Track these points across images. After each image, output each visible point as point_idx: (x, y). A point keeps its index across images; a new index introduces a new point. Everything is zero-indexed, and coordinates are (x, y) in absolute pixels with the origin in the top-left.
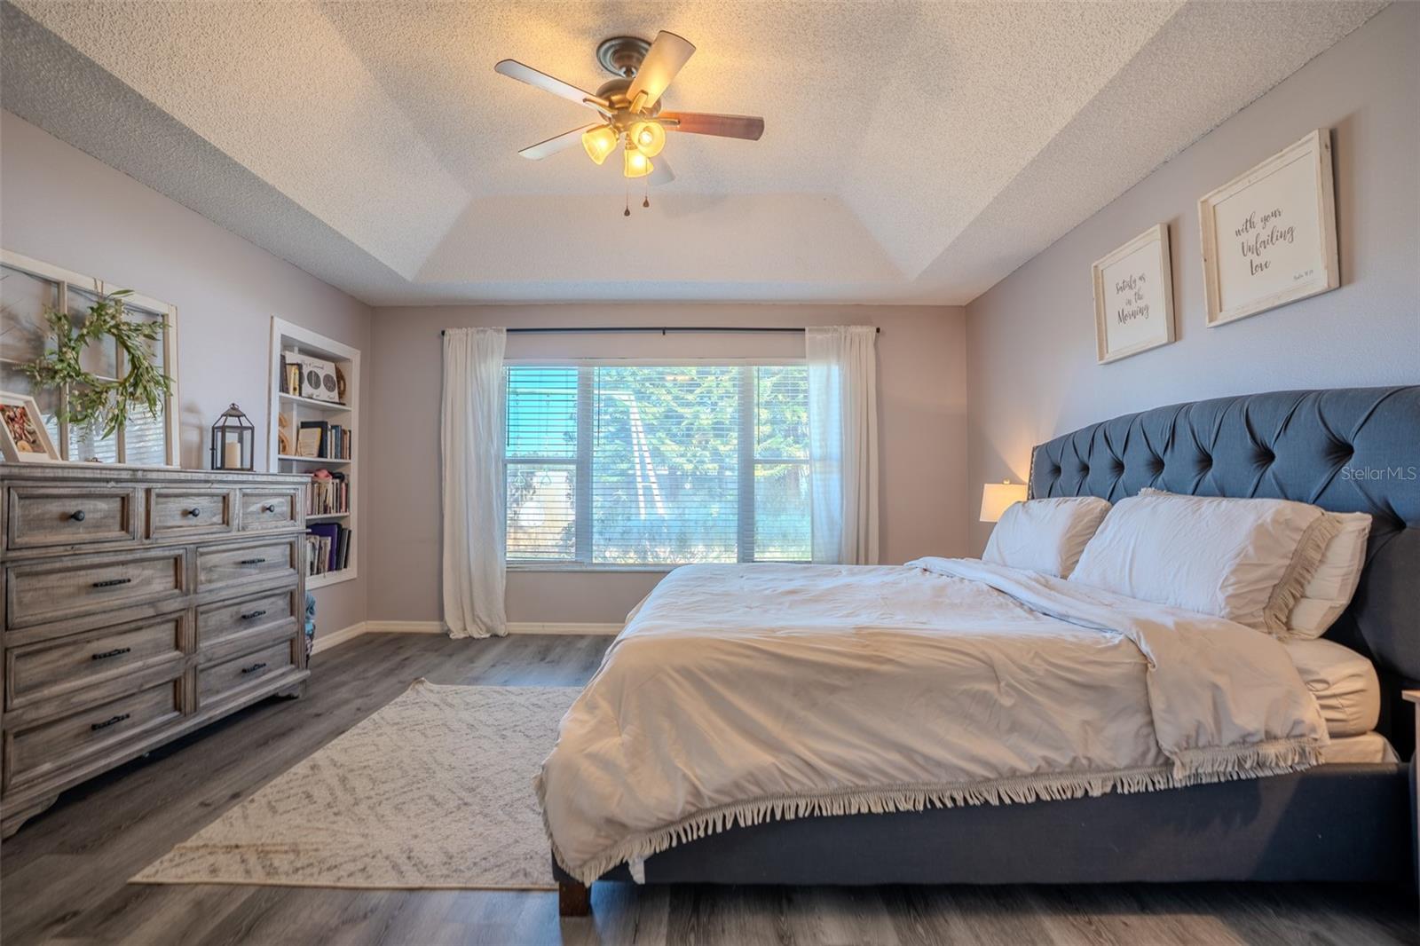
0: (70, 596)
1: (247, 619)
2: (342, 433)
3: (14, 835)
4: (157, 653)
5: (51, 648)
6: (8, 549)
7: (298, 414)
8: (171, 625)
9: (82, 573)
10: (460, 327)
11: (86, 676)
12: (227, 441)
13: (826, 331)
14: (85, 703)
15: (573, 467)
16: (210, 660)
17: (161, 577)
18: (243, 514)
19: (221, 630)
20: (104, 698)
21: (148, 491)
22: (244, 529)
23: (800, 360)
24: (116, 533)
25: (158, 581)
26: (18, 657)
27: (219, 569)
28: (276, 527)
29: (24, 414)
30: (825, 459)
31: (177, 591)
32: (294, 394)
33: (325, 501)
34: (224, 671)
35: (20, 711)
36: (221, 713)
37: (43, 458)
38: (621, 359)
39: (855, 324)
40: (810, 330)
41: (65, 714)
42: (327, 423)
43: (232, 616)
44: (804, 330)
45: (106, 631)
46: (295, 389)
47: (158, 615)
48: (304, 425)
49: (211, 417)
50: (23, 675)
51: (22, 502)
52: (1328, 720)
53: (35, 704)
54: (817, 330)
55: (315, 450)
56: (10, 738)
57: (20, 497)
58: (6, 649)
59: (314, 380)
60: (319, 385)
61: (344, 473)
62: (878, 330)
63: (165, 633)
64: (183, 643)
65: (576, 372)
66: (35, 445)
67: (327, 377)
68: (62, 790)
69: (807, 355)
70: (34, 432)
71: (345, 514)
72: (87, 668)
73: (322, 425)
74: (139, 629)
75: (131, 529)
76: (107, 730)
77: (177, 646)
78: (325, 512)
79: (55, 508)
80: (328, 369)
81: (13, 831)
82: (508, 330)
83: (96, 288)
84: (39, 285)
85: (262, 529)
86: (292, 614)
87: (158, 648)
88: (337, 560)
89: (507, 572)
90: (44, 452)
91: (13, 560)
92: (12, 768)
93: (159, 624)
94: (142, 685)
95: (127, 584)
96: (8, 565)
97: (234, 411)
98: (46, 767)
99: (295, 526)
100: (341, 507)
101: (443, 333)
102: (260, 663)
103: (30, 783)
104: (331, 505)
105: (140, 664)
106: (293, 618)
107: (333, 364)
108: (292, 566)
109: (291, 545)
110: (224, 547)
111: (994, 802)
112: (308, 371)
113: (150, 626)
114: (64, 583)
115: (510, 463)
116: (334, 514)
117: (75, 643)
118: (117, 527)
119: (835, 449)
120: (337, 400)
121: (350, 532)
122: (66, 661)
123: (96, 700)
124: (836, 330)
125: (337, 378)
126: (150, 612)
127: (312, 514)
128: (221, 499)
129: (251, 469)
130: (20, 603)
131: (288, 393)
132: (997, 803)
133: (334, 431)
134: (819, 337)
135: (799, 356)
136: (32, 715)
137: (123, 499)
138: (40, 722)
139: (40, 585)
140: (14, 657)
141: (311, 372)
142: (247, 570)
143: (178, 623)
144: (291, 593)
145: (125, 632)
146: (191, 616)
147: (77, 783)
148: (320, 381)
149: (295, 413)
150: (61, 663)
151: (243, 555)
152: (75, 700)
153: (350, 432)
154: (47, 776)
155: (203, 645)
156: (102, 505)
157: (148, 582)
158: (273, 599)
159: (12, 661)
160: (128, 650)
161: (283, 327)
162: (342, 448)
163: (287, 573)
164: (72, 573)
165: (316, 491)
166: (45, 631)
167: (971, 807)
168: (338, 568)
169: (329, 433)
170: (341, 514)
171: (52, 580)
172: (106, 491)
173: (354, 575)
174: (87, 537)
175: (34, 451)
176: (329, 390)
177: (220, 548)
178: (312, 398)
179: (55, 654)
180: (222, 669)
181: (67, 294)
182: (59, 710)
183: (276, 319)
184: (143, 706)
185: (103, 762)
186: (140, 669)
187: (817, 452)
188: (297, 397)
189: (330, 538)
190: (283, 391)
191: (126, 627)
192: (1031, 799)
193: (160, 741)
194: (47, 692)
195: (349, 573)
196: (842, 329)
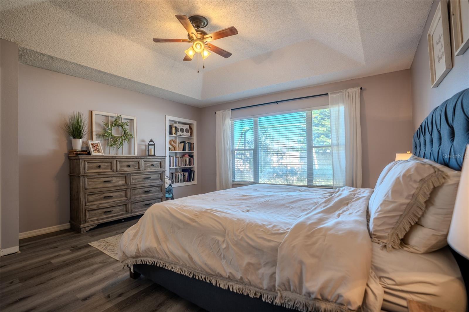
0: (99, 183)
1: (147, 192)
2: (191, 144)
3: (88, 231)
4: (121, 198)
5: (95, 194)
6: (85, 173)
7: (179, 140)
8: (125, 192)
9: (102, 179)
10: (219, 111)
11: (103, 201)
12: (150, 148)
13: (337, 93)
14: (103, 206)
15: (253, 151)
16: (135, 201)
17: (121, 180)
18: (145, 166)
19: (139, 194)
20: (107, 206)
21: (117, 161)
22: (144, 170)
23: (328, 106)
24: (109, 170)
25: (121, 181)
26: (88, 195)
27: (138, 179)
28: (155, 169)
29: (97, 145)
30: (338, 145)
31: (126, 184)
32: (174, 135)
33: (185, 163)
34: (140, 204)
35: (88, 206)
36: (138, 214)
37: (100, 154)
38: (264, 114)
39: (350, 87)
40: (330, 94)
41: (98, 208)
42: (185, 142)
43: (142, 191)
44: (328, 94)
45: (107, 192)
46: (174, 133)
47: (120, 189)
48: (181, 143)
49: (147, 142)
50: (89, 199)
51: (88, 164)
52: (384, 300)
53: (92, 205)
54: (334, 93)
55: (182, 149)
56: (87, 211)
57: (87, 163)
58: (85, 193)
59: (182, 130)
60: (184, 132)
61: (193, 155)
62: (361, 89)
63: (123, 193)
64: (127, 196)
65: (253, 120)
66: (99, 152)
67: (187, 129)
68: (98, 224)
69: (329, 104)
70: (99, 149)
71: (193, 166)
72: (103, 199)
73: (184, 142)
74: (116, 192)
75: (113, 169)
76: (109, 213)
77: (126, 197)
78: (185, 166)
79: (95, 165)
80: (187, 127)
81: (88, 230)
82: (231, 110)
83: (116, 116)
84: (105, 117)
85: (150, 170)
86: (161, 192)
87: (121, 197)
88: (190, 178)
89: (233, 184)
90: (100, 153)
91: (86, 175)
92: (87, 217)
93: (120, 191)
94: (116, 205)
95: (112, 182)
96: (85, 176)
97: (151, 141)
98: (95, 218)
99: (161, 169)
100: (191, 164)
101: (215, 113)
102: (151, 203)
103: (91, 221)
104: (187, 164)
105: (116, 200)
106: (161, 193)
107: (189, 126)
108: (161, 180)
109: (161, 174)
110: (139, 174)
111: (214, 284)
112: (180, 128)
113: (118, 192)
114: (98, 180)
115: (236, 151)
116: (188, 166)
117: (100, 193)
118: (110, 169)
119: (342, 140)
120: (189, 135)
121: (194, 171)
122: (99, 197)
123: (105, 206)
124: (341, 92)
125: (190, 129)
126: (118, 188)
127: (181, 166)
128: (138, 162)
129: (154, 155)
130: (88, 184)
131: (172, 134)
132: (215, 285)
133: (188, 144)
134: (335, 96)
135: (326, 105)
136: (91, 207)
137: (111, 163)
138: (93, 209)
139: (93, 181)
140: (87, 195)
141: (181, 128)
142: (146, 180)
143: (126, 191)
144: (161, 187)
145: (112, 192)
146: (129, 190)
147: (101, 223)
148: (184, 131)
149: (178, 140)
150: (97, 197)
151: (145, 176)
152: (100, 205)
153: (194, 144)
154: (95, 220)
155: (133, 197)
156: (106, 164)
157: (118, 181)
158: (154, 188)
159: (87, 196)
160: (112, 196)
161: (169, 118)
162: (191, 148)
163: (159, 181)
164: (99, 179)
165: (182, 160)
166: (93, 190)
167: (207, 282)
168: (190, 181)
169: (186, 144)
170: (191, 166)
171: (95, 180)
172: (106, 161)
173: (196, 183)
174: (102, 171)
175: (98, 153)
176: (187, 133)
177: (137, 174)
178: (181, 135)
179: (96, 195)
180: (139, 203)
181: (110, 118)
182: (97, 207)
183: (166, 116)
184: (118, 209)
185: (107, 220)
186: (116, 201)
187: (335, 142)
188: (175, 135)
189: (187, 173)
190: (171, 134)
191: (112, 191)
192: (226, 288)
193: (121, 218)
194: (94, 203)
195: (195, 182)
196: (344, 91)
